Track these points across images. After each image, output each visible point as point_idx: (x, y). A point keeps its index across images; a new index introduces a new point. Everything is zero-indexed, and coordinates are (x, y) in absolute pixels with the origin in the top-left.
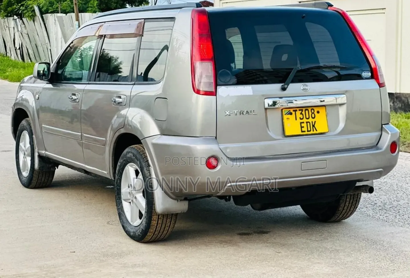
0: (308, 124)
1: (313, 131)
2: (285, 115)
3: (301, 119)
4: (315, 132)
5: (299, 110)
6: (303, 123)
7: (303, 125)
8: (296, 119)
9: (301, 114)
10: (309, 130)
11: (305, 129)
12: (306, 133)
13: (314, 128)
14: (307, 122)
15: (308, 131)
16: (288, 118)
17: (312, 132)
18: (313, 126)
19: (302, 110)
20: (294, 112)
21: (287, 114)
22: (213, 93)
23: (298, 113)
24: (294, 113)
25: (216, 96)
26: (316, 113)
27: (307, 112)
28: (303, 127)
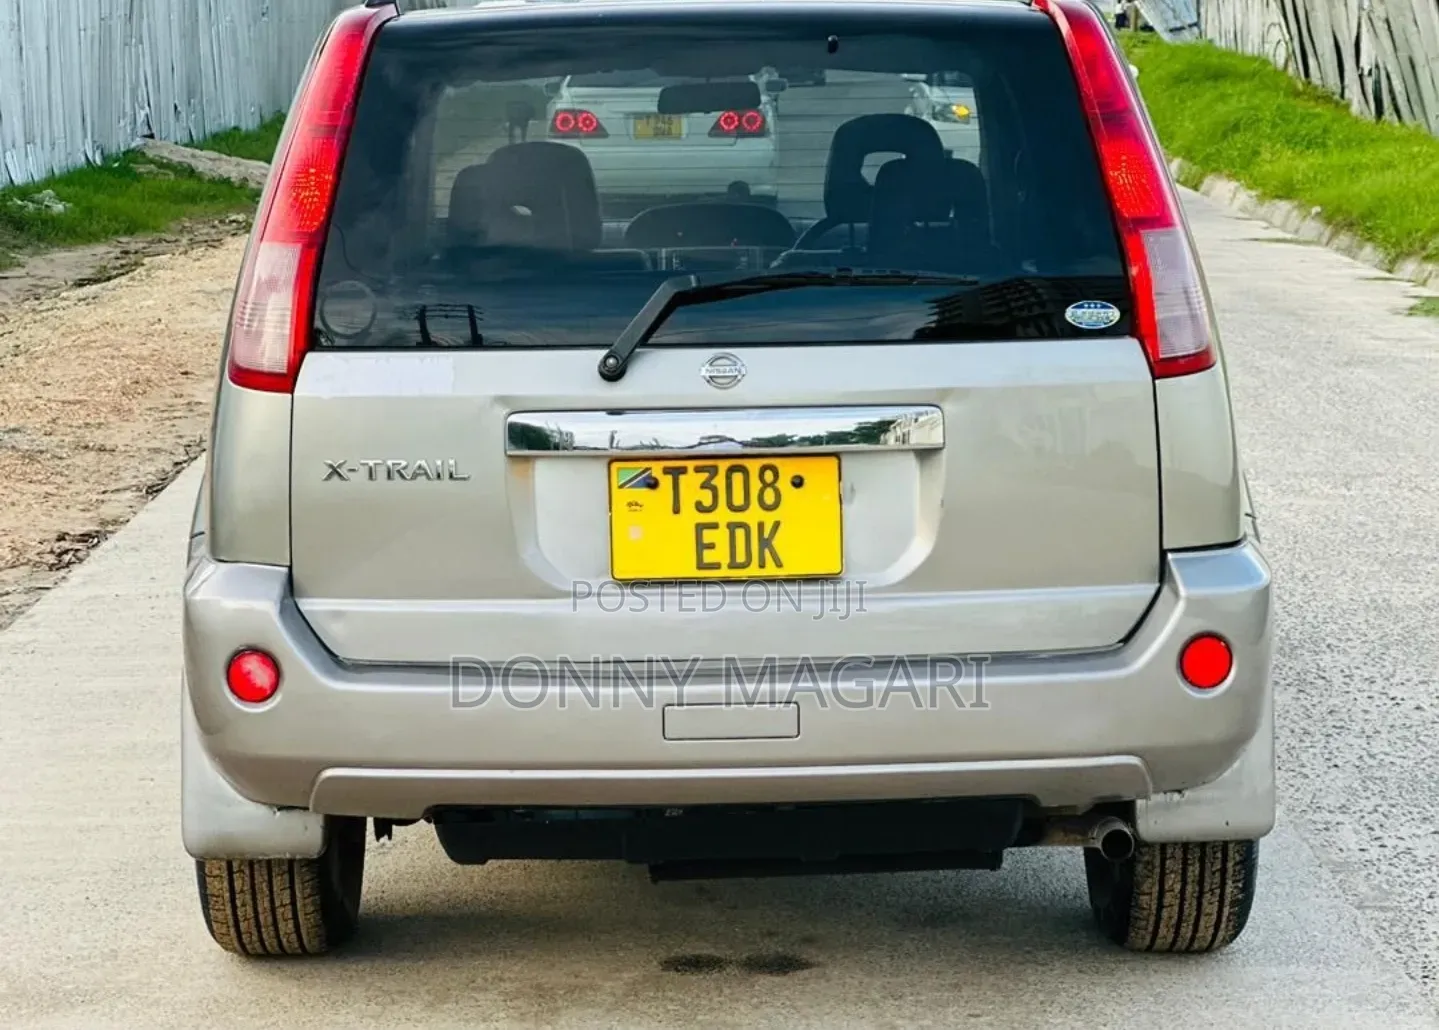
0: (740, 533)
1: (762, 565)
2: (621, 487)
3: (700, 508)
4: (771, 570)
5: (698, 470)
6: (714, 526)
7: (708, 536)
8: (676, 510)
9: (705, 486)
10: (741, 558)
11: (720, 555)
12: (724, 572)
13: (767, 552)
14: (732, 527)
15: (733, 565)
16: (637, 504)
17: (753, 571)
18: (765, 543)
19: (714, 471)
20: (669, 478)
21: (632, 487)
22: (284, 382)
23: (691, 482)
24: (666, 482)
25: (292, 392)
26: (784, 484)
27: (738, 478)
28: (711, 546)
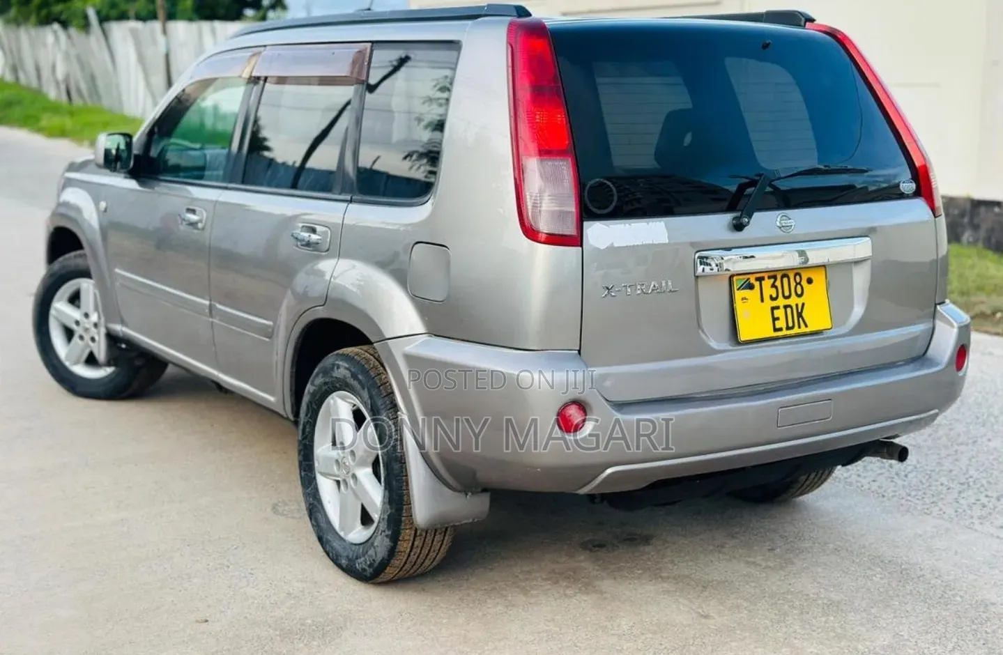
0: (789, 310)
1: (799, 327)
2: (738, 289)
3: (772, 299)
4: (803, 330)
5: (769, 278)
6: (778, 308)
7: (777, 313)
8: (762, 300)
9: (773, 286)
10: (790, 325)
11: (781, 324)
12: (785, 332)
13: (801, 319)
14: (786, 307)
15: (788, 328)
16: (746, 299)
17: (796, 330)
18: (800, 315)
19: (775, 277)
21: (743, 289)
22: (576, 240)
23: (767, 283)
24: (757, 284)
25: (582, 246)
26: (804, 283)
27: (785, 280)
28: (778, 319)
